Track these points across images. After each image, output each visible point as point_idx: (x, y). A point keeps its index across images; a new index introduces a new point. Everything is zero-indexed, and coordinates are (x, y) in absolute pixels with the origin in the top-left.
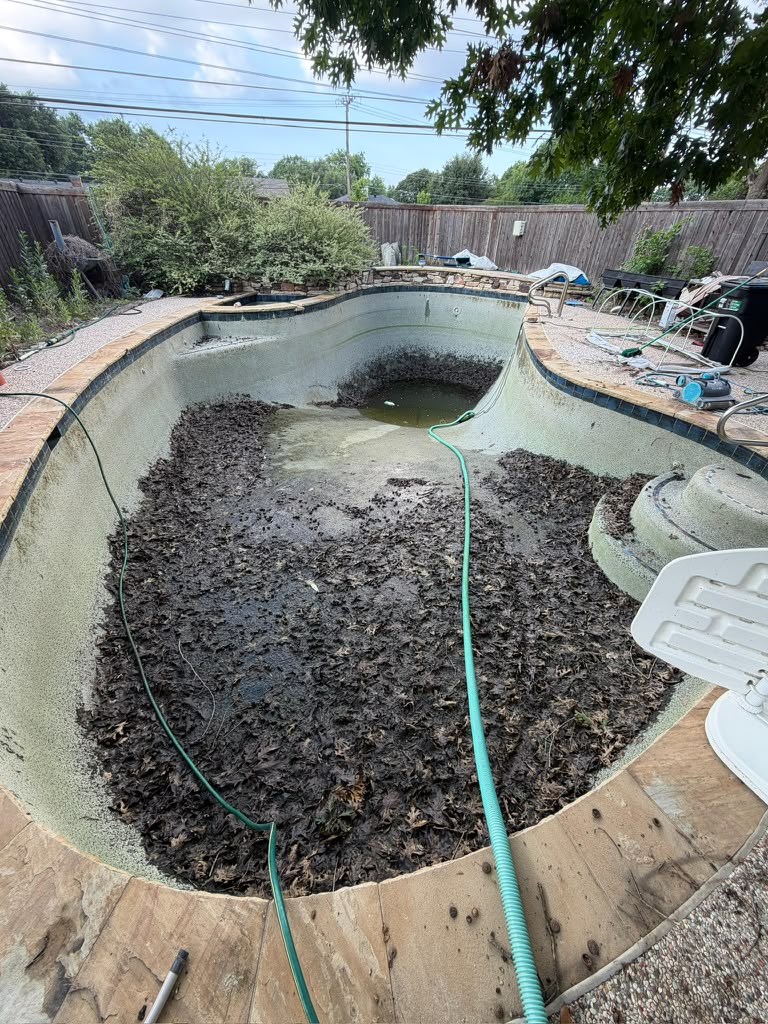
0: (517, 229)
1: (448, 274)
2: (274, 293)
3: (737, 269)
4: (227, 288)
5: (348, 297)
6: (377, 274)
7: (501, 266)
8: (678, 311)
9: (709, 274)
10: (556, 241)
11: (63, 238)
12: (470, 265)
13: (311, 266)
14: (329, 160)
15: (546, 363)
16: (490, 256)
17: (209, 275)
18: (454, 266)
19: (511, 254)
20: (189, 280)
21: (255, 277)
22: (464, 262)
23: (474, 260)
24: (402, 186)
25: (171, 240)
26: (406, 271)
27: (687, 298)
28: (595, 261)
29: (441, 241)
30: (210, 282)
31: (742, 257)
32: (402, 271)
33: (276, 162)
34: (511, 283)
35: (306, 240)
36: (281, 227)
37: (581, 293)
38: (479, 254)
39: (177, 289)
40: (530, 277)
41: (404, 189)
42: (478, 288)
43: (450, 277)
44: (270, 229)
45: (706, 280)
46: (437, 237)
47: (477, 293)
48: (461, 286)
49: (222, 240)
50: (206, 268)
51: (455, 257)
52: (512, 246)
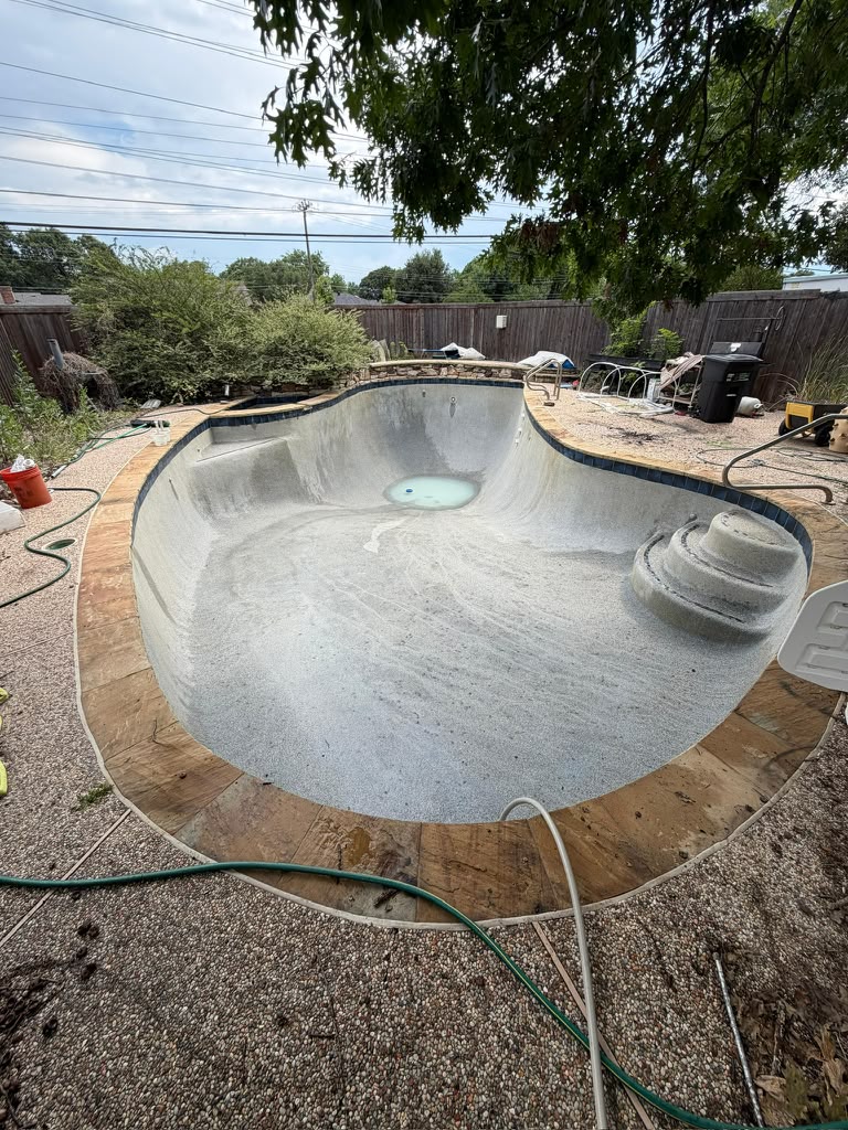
0: (500, 322)
1: (441, 365)
2: (274, 394)
3: (702, 349)
4: (227, 393)
5: (349, 394)
6: (373, 370)
7: (488, 357)
8: (660, 388)
9: (681, 354)
10: (538, 332)
11: (61, 355)
12: (459, 356)
13: (314, 367)
14: (285, 261)
15: (563, 441)
16: (476, 347)
17: (211, 381)
18: (444, 358)
19: (496, 345)
20: (190, 387)
21: (257, 381)
22: (454, 354)
23: (462, 350)
24: (364, 283)
25: (171, 350)
26: (401, 366)
27: (667, 376)
28: (577, 348)
29: (427, 336)
30: (210, 388)
31: (705, 339)
32: (396, 365)
33: (229, 265)
34: (503, 371)
35: (306, 343)
36: (281, 333)
37: (568, 376)
38: (467, 347)
39: (178, 397)
40: (520, 365)
41: (368, 285)
42: (472, 378)
43: (444, 370)
44: (272, 335)
45: (681, 360)
46: (422, 333)
47: (471, 382)
48: (455, 377)
49: (220, 348)
50: (207, 375)
51: (444, 349)
52: (496, 337)
